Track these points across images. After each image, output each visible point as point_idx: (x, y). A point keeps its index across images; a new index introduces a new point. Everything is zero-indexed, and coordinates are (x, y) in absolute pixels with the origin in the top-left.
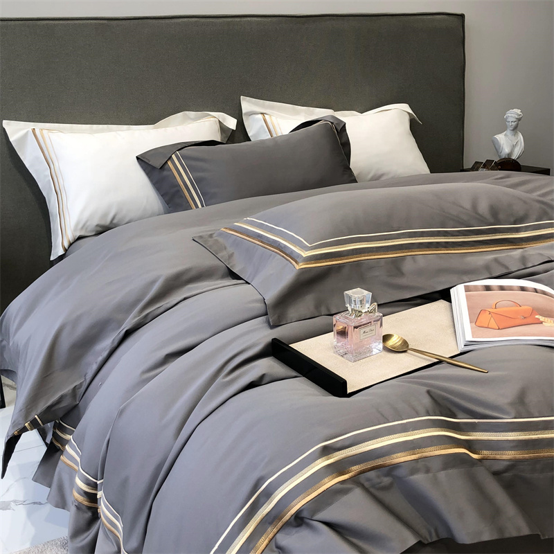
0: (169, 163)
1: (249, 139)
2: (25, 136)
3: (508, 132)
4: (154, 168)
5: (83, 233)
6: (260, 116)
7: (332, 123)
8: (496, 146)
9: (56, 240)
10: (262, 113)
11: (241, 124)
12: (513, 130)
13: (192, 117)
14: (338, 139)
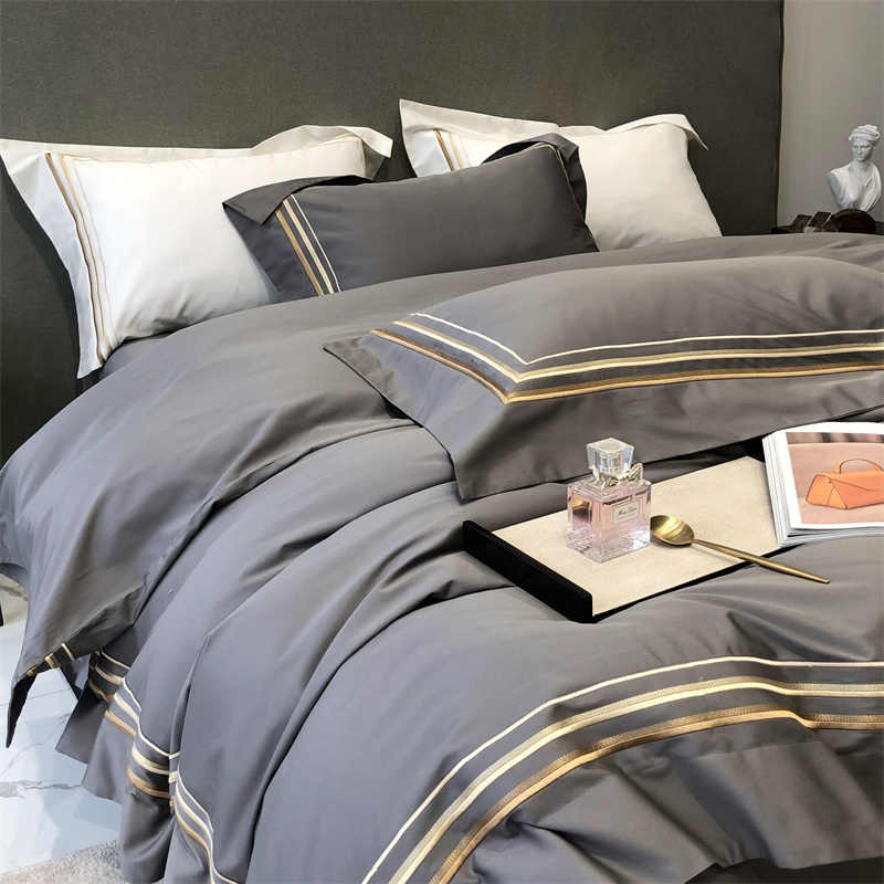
0: (279, 214)
1: (414, 175)
2: (34, 167)
3: (855, 164)
4: (252, 223)
5: (132, 333)
6: (433, 134)
7: (556, 147)
8: (833, 190)
9: (87, 346)
10: (435, 129)
11: (399, 147)
12: (863, 161)
13: (317, 135)
14: (566, 174)
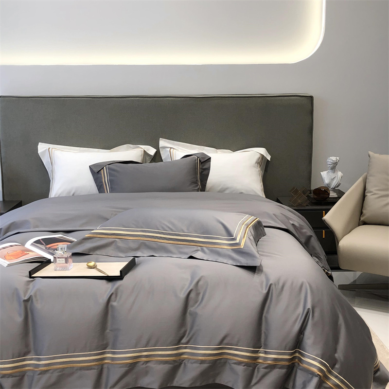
0: (102, 170)
2: (45, 151)
4: (95, 172)
6: (169, 149)
7: (198, 157)
12: (332, 170)
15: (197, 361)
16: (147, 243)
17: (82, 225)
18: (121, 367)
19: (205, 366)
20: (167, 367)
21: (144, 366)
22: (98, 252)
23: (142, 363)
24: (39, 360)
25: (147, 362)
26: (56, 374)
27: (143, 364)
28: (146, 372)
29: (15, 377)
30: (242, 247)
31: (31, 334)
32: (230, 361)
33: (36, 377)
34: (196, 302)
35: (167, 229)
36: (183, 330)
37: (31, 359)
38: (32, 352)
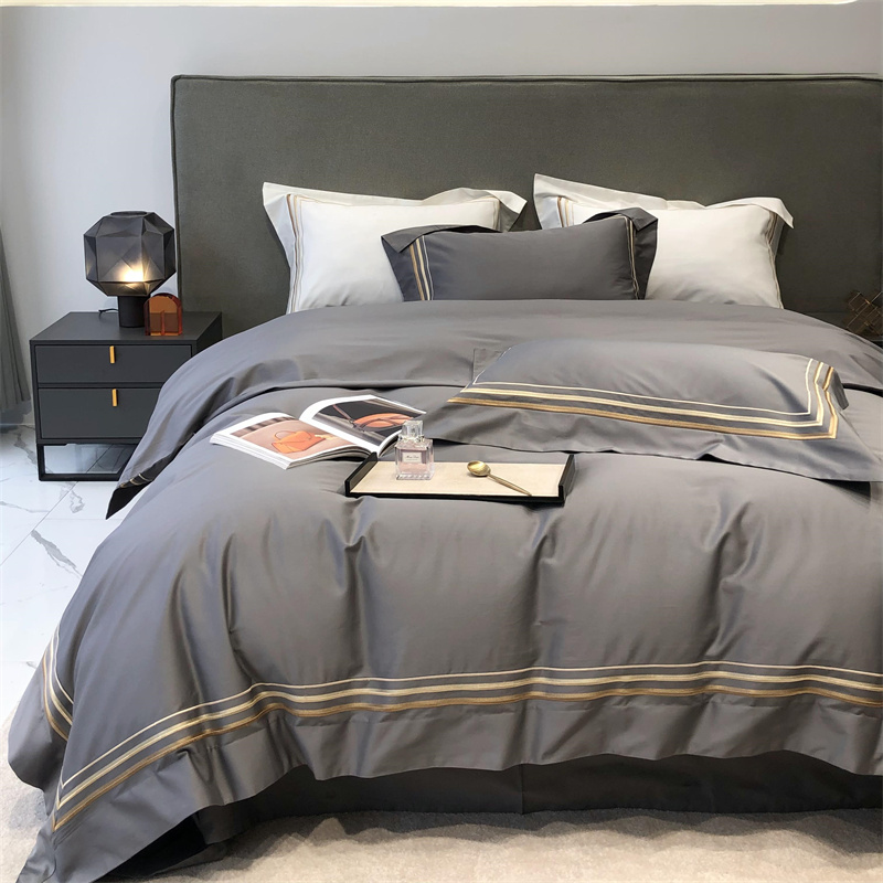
0: (412, 247)
6: (556, 199)
7: (630, 219)
10: (557, 196)
15: (745, 699)
16: (594, 421)
17: (411, 374)
18: (569, 708)
19: (766, 710)
20: (676, 711)
21: (622, 707)
22: (478, 439)
23: (617, 699)
24: (383, 686)
25: (629, 698)
26: (422, 721)
27: (620, 703)
28: (627, 722)
29: (329, 724)
30: (834, 437)
31: (363, 627)
32: (824, 702)
33: (377, 726)
34: (739, 563)
35: (641, 390)
36: (711, 626)
37: (364, 685)
38: (367, 667)
